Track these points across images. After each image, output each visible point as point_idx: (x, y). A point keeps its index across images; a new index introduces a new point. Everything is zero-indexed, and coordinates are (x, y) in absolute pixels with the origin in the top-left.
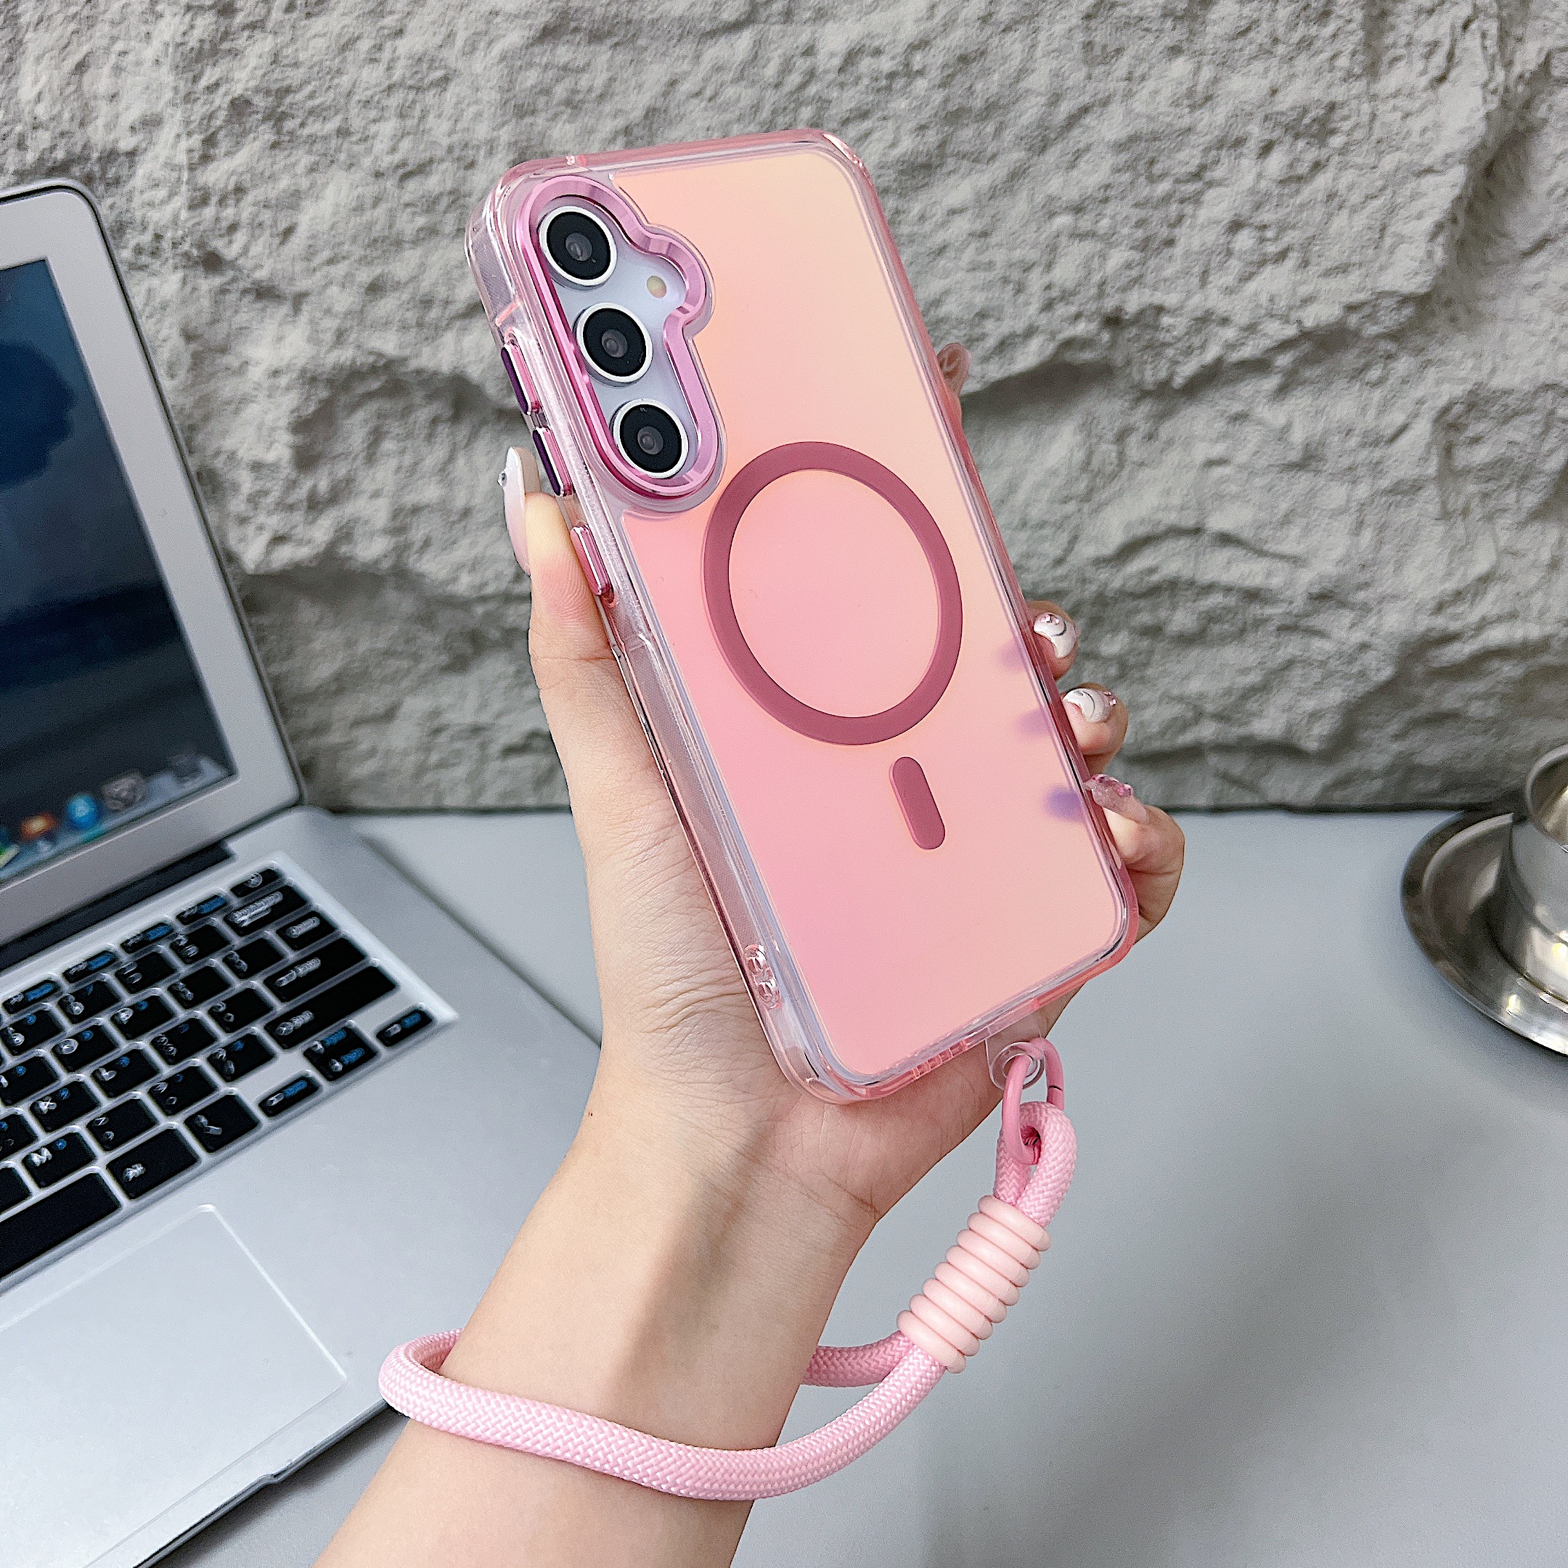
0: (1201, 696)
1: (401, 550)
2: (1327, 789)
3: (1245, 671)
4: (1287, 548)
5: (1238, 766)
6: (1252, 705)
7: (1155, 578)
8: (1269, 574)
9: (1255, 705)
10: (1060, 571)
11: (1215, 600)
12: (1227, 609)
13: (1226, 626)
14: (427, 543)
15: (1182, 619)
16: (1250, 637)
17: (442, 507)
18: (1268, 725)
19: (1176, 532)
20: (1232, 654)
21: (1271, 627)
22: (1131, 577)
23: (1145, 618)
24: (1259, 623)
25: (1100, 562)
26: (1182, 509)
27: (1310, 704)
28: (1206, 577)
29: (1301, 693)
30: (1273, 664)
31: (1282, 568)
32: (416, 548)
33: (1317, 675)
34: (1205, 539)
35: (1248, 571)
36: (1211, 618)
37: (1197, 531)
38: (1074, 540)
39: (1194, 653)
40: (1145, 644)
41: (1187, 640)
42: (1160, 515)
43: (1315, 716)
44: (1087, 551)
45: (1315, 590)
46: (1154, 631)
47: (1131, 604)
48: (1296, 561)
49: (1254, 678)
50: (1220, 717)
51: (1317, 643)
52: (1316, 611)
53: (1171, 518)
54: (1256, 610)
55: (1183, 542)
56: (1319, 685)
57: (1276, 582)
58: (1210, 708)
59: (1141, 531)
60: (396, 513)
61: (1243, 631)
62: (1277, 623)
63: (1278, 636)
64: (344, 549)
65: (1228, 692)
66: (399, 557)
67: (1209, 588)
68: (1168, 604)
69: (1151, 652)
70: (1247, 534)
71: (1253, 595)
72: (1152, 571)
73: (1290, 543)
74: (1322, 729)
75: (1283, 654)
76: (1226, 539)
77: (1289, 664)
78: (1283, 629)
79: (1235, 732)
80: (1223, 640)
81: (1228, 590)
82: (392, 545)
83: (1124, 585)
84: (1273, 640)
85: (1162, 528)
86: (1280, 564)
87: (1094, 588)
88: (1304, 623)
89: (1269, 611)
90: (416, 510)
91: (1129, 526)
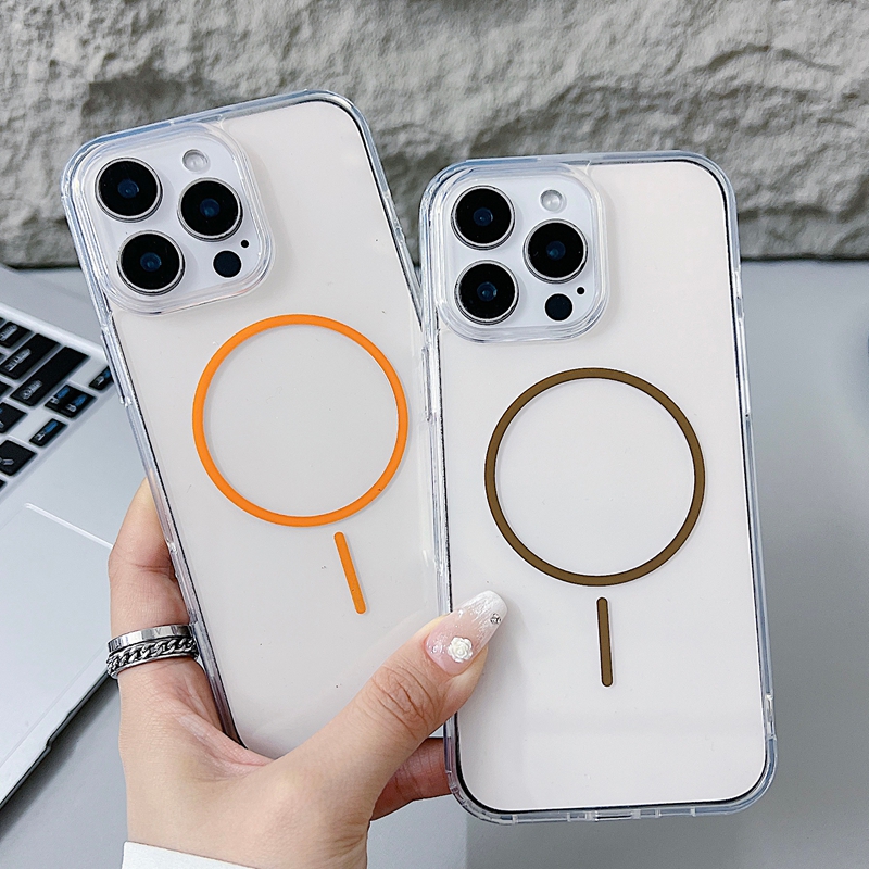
0: (762, 172)
1: (198, 64)
2: (842, 242)
3: (793, 154)
4: (828, 61)
5: (783, 224)
6: (796, 180)
7: (736, 83)
8: (815, 81)
9: (799, 179)
10: (670, 78)
11: (777, 100)
12: (784, 107)
13: (782, 120)
14: (217, 59)
15: (752, 115)
16: (798, 128)
17: (228, 31)
18: (805, 194)
19: (752, 49)
20: (784, 142)
21: (813, 121)
22: (719, 82)
23: (725, 114)
24: (805, 118)
25: (697, 71)
26: (756, 32)
27: (836, 178)
28: (771, 83)
29: (830, 169)
30: (812, 149)
31: (824, 76)
32: (209, 61)
33: (842, 155)
34: (772, 54)
35: (801, 78)
36: (772, 114)
37: (766, 48)
38: (679, 55)
39: (759, 140)
40: (724, 134)
41: (753, 131)
42: (741, 37)
43: (839, 186)
44: (689, 63)
45: (847, 92)
46: (732, 124)
47: (716, 104)
48: (834, 70)
49: (799, 159)
50: (773, 188)
51: (845, 132)
52: (847, 108)
53: (748, 39)
54: (804, 108)
55: (757, 57)
56: (843, 164)
57: (820, 86)
58: (767, 181)
59: (727, 48)
60: (195, 36)
61: (793, 124)
62: (818, 116)
63: (818, 126)
64: (157, 64)
65: (781, 169)
66: (197, 69)
67: (772, 91)
68: (742, 103)
69: (728, 140)
70: (802, 51)
71: (802, 96)
72: (733, 78)
73: (832, 56)
74: (843, 196)
75: (820, 141)
76: (786, 55)
77: (824, 148)
78: (821, 121)
79: (784, 199)
80: (779, 131)
81: (786, 92)
82: (192, 59)
83: (714, 88)
84: (814, 130)
85: (742, 46)
86: (823, 72)
87: (692, 90)
88: (837, 116)
89: (814, 108)
90: (209, 33)
91: (719, 44)
